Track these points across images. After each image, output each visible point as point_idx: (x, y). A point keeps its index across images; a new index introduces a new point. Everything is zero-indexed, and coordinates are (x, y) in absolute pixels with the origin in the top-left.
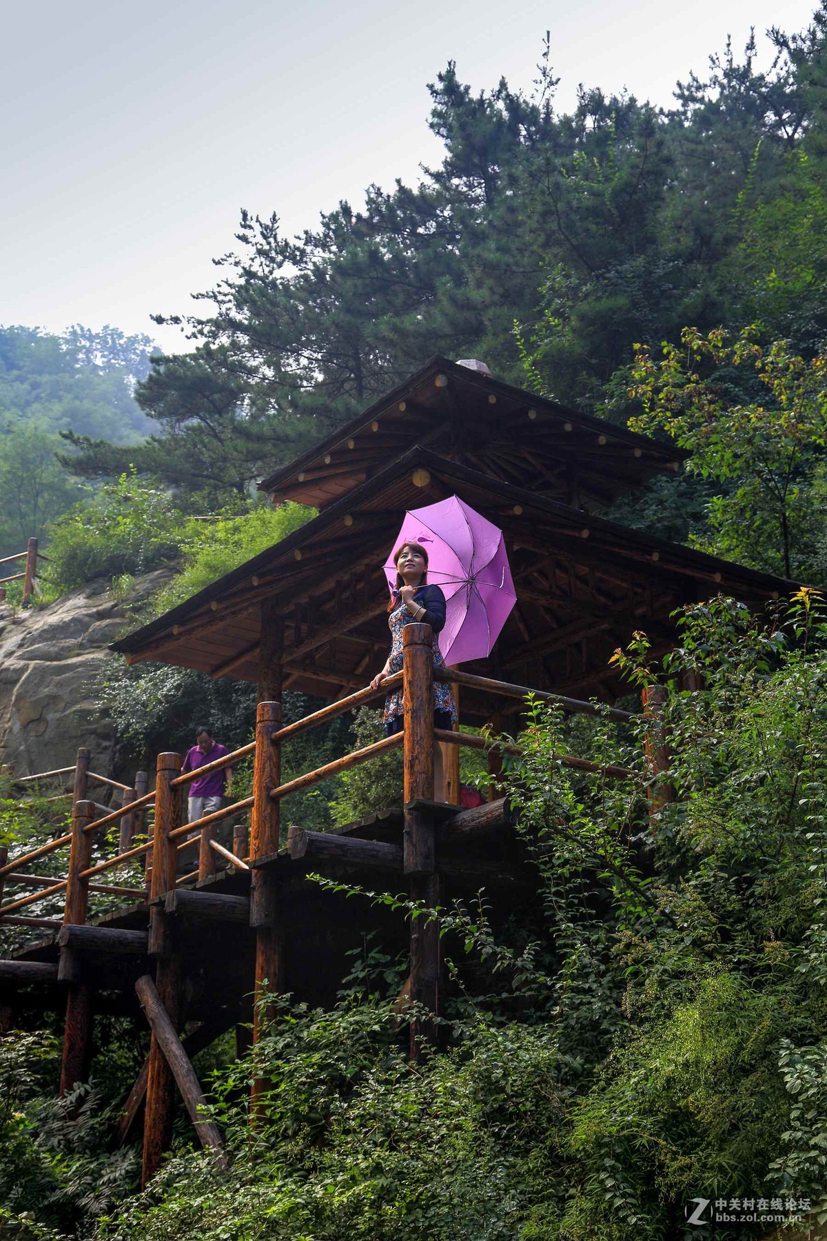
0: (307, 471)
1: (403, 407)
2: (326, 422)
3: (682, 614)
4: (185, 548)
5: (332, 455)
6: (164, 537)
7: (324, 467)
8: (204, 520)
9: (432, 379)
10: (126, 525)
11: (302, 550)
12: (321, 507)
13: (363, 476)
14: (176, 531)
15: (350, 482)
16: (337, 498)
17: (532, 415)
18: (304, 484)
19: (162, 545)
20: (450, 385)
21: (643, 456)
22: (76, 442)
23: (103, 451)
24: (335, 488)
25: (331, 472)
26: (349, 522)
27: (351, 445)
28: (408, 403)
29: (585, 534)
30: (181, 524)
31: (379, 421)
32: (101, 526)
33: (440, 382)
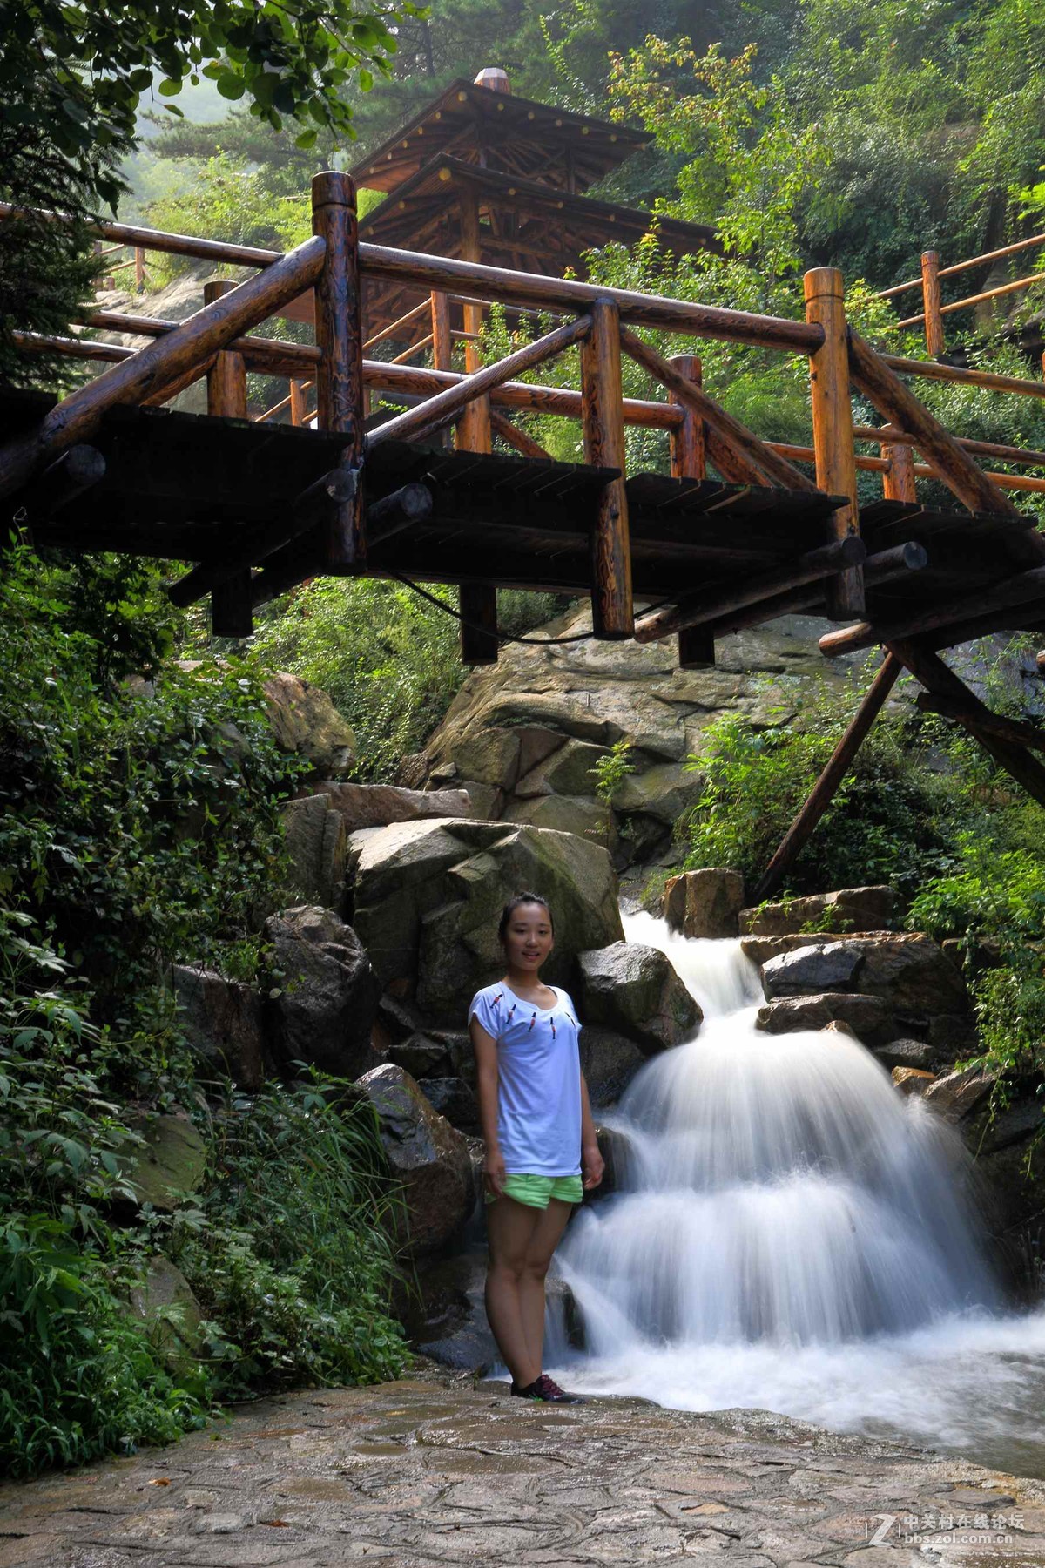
0: (376, 165)
1: (438, 116)
2: (399, 101)
3: (587, 255)
4: (279, 229)
5: (393, 152)
6: (259, 220)
7: (388, 162)
8: (295, 201)
9: (456, 95)
10: (223, 209)
11: (373, 227)
12: (390, 191)
13: (418, 167)
14: (271, 212)
15: (410, 172)
16: (399, 185)
17: (531, 116)
18: (376, 175)
19: (258, 227)
20: (470, 98)
21: (618, 140)
22: (157, 121)
23: (186, 130)
24: (399, 176)
25: (395, 164)
26: (402, 205)
27: (405, 145)
28: (442, 112)
29: (560, 205)
30: (275, 206)
31: (423, 126)
32: (200, 211)
33: (462, 97)
